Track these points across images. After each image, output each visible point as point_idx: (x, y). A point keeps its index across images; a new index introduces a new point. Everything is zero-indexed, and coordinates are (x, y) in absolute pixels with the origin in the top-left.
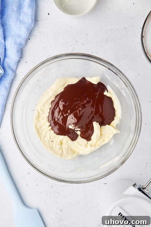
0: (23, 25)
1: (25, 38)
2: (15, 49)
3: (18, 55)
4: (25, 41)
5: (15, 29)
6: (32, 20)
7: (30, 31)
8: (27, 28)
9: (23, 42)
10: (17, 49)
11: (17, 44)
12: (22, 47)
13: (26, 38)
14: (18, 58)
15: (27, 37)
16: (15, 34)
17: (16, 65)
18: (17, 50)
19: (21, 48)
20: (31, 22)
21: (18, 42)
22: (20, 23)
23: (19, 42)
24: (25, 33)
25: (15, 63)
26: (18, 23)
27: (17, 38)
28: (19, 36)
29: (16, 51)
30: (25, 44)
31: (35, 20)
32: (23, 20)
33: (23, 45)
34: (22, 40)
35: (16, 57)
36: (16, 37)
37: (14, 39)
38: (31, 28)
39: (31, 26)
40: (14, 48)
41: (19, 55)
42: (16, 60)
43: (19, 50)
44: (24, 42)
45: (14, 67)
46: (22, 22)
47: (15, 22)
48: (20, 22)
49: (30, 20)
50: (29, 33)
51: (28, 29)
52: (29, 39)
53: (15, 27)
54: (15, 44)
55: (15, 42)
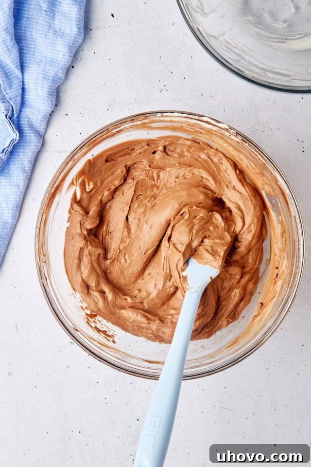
0: (61, 38)
1: (65, 65)
2: (45, 89)
3: (50, 102)
4: (65, 72)
5: (45, 46)
6: (79, 29)
7: (74, 51)
8: (69, 46)
9: (61, 75)
10: (49, 89)
11: (48, 79)
12: (59, 84)
13: (67, 65)
14: (51, 107)
15: (70, 64)
16: (44, 58)
17: (46, 122)
18: (50, 92)
19: (57, 86)
20: (77, 33)
21: (51, 75)
22: (54, 34)
23: (53, 74)
24: (64, 55)
25: (43, 118)
26: (51, 35)
27: (48, 67)
28: (53, 62)
29: (46, 94)
30: (64, 78)
31: (84, 28)
32: (60, 29)
33: (61, 79)
34: (59, 71)
35: (47, 105)
36: (46, 65)
37: (41, 68)
38: (78, 44)
39: (78, 42)
40: (42, 87)
41: (52, 101)
42: (46, 111)
43: (53, 92)
44: (63, 73)
45: (41, 127)
46: (60, 34)
47: (45, 33)
48: (55, 32)
49: (75, 29)
50: (73, 55)
51: (70, 48)
52: (73, 67)
53: (43, 44)
54: (45, 78)
55: (44, 74)
